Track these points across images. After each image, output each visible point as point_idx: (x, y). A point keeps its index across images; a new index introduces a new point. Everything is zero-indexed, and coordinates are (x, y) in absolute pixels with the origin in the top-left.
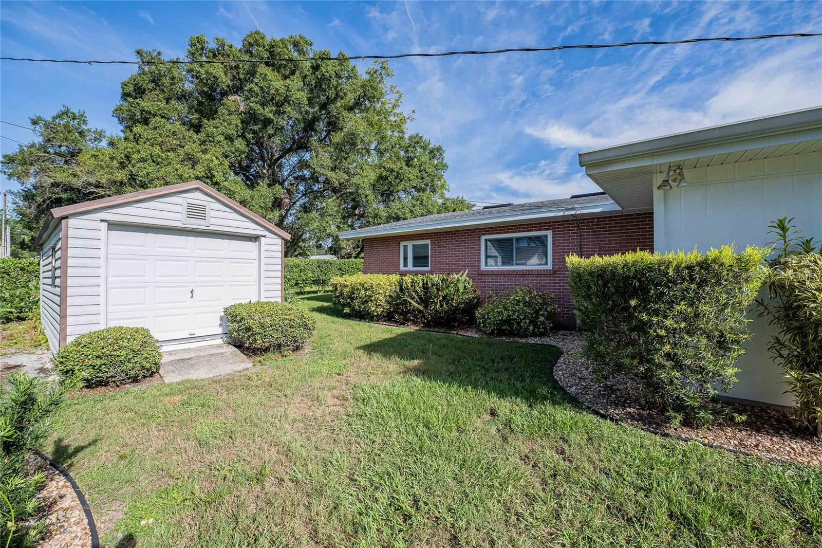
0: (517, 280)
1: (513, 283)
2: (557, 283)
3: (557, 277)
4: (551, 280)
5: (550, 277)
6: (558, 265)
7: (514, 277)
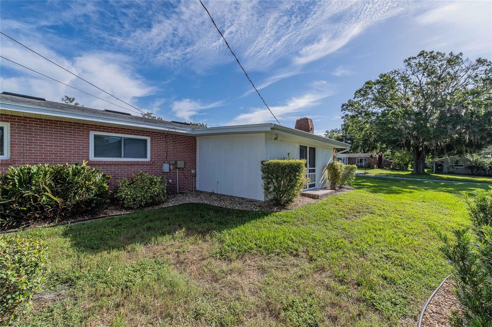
0: (126, 168)
1: (123, 170)
2: (154, 170)
3: (154, 166)
4: (150, 168)
5: (150, 166)
6: (154, 158)
7: (123, 166)
